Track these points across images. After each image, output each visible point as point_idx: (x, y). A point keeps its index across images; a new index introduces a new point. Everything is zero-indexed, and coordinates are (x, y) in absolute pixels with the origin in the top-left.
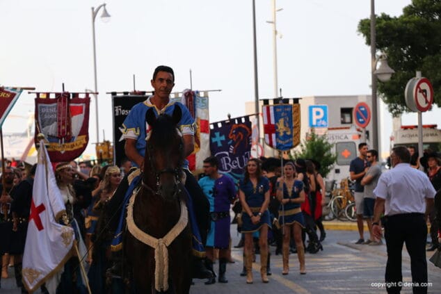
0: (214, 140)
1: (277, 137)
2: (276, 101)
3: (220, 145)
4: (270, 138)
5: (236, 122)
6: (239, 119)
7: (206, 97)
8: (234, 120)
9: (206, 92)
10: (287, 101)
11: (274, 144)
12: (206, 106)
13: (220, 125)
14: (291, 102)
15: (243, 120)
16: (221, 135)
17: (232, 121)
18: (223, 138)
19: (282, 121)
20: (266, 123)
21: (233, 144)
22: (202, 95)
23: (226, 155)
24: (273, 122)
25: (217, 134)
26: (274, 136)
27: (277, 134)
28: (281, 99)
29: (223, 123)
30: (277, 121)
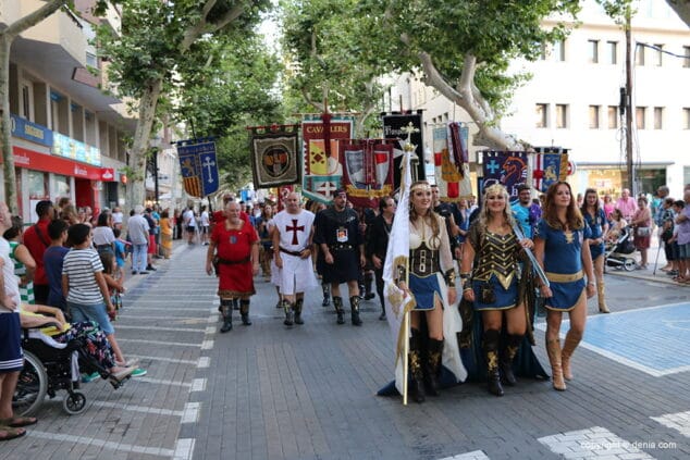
0: (488, 167)
1: (544, 182)
2: (547, 150)
3: (493, 172)
4: (538, 182)
5: (513, 155)
6: (517, 153)
8: (511, 152)
10: (556, 150)
11: (540, 187)
14: (561, 152)
15: (520, 155)
16: (496, 164)
18: (497, 167)
19: (550, 168)
20: (536, 168)
21: (506, 174)
24: (542, 168)
25: (493, 162)
26: (541, 180)
27: (544, 179)
28: (552, 148)
29: (500, 153)
30: (545, 168)
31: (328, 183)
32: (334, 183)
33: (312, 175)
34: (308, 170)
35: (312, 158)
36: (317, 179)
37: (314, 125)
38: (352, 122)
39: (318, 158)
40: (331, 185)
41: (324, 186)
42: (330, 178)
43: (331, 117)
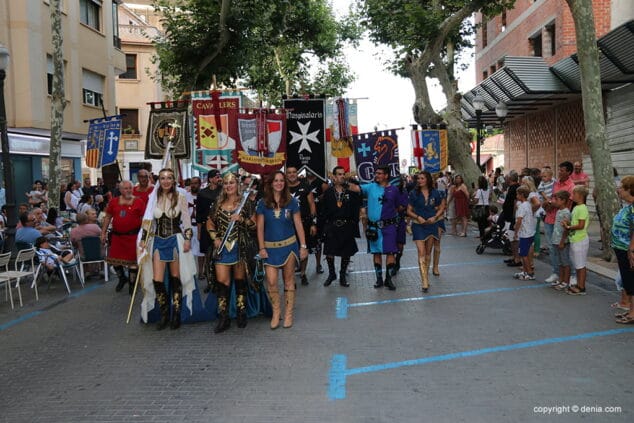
0: (359, 151)
1: (425, 160)
2: (424, 126)
3: (365, 155)
4: (419, 161)
5: (383, 134)
6: (386, 132)
7: (355, 104)
8: (380, 132)
9: (355, 100)
10: (435, 126)
11: (423, 167)
12: (355, 112)
13: (367, 137)
15: (390, 133)
16: (366, 146)
17: (379, 134)
18: (369, 149)
19: (430, 145)
20: (415, 147)
21: (378, 155)
22: (351, 102)
23: (369, 165)
24: (421, 146)
25: (364, 144)
26: (422, 159)
27: (426, 157)
29: (370, 134)
30: (425, 145)
31: (218, 157)
32: (225, 157)
33: (202, 148)
34: (198, 144)
35: (202, 132)
36: (208, 153)
37: (203, 102)
38: (240, 97)
39: (208, 133)
40: (222, 159)
41: (215, 159)
42: (221, 152)
43: (220, 93)
